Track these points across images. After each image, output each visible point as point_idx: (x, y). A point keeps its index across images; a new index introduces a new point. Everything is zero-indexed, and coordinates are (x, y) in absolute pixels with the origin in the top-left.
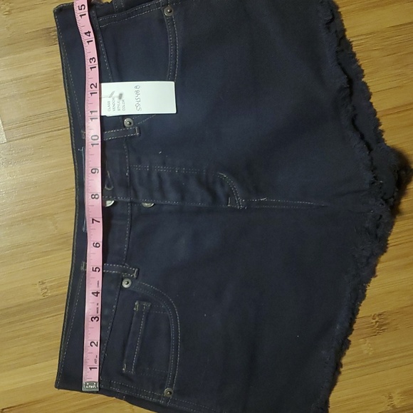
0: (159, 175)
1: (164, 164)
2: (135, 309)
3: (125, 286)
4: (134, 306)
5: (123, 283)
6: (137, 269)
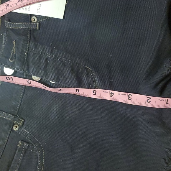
2: (18, 145)
5: (14, 127)
6: (23, 120)
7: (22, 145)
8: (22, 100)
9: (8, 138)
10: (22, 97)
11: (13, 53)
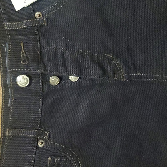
0: (63, 55)
1: (67, 46)
2: (48, 163)
3: (40, 145)
4: (47, 160)
5: (38, 143)
6: (48, 133)
7: (53, 160)
8: (42, 111)
9: (35, 157)
10: (42, 107)
11: (23, 56)
